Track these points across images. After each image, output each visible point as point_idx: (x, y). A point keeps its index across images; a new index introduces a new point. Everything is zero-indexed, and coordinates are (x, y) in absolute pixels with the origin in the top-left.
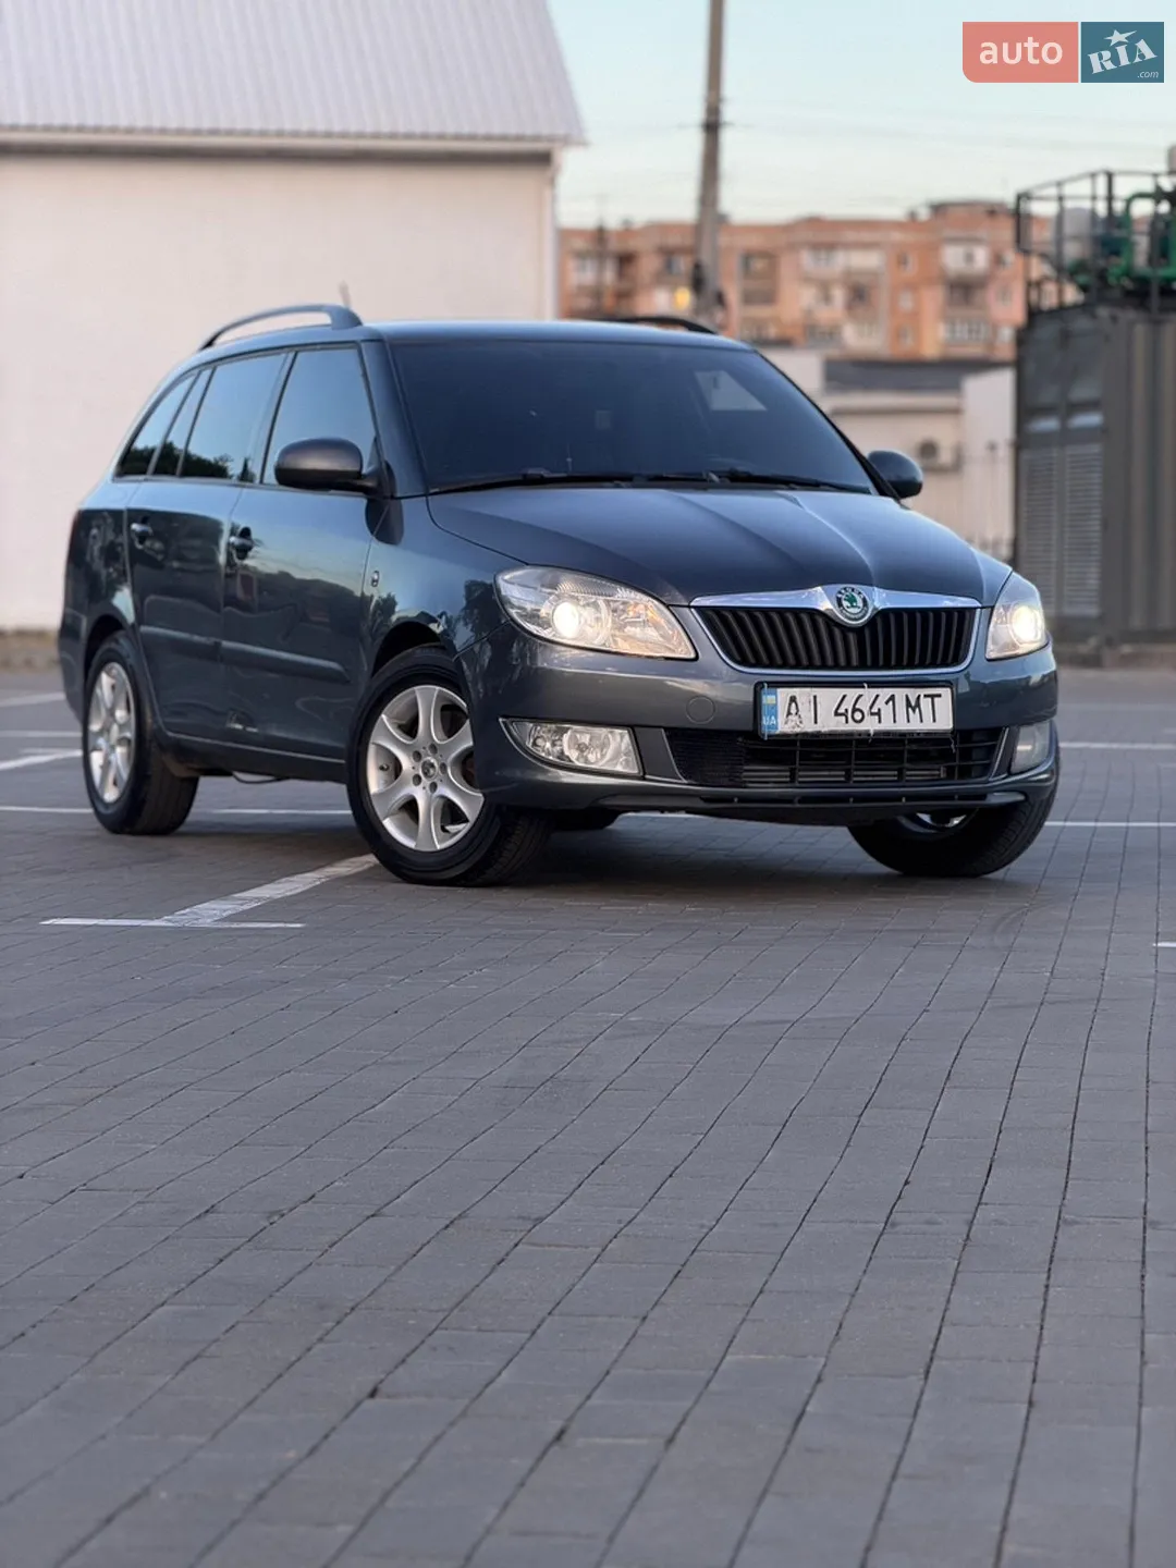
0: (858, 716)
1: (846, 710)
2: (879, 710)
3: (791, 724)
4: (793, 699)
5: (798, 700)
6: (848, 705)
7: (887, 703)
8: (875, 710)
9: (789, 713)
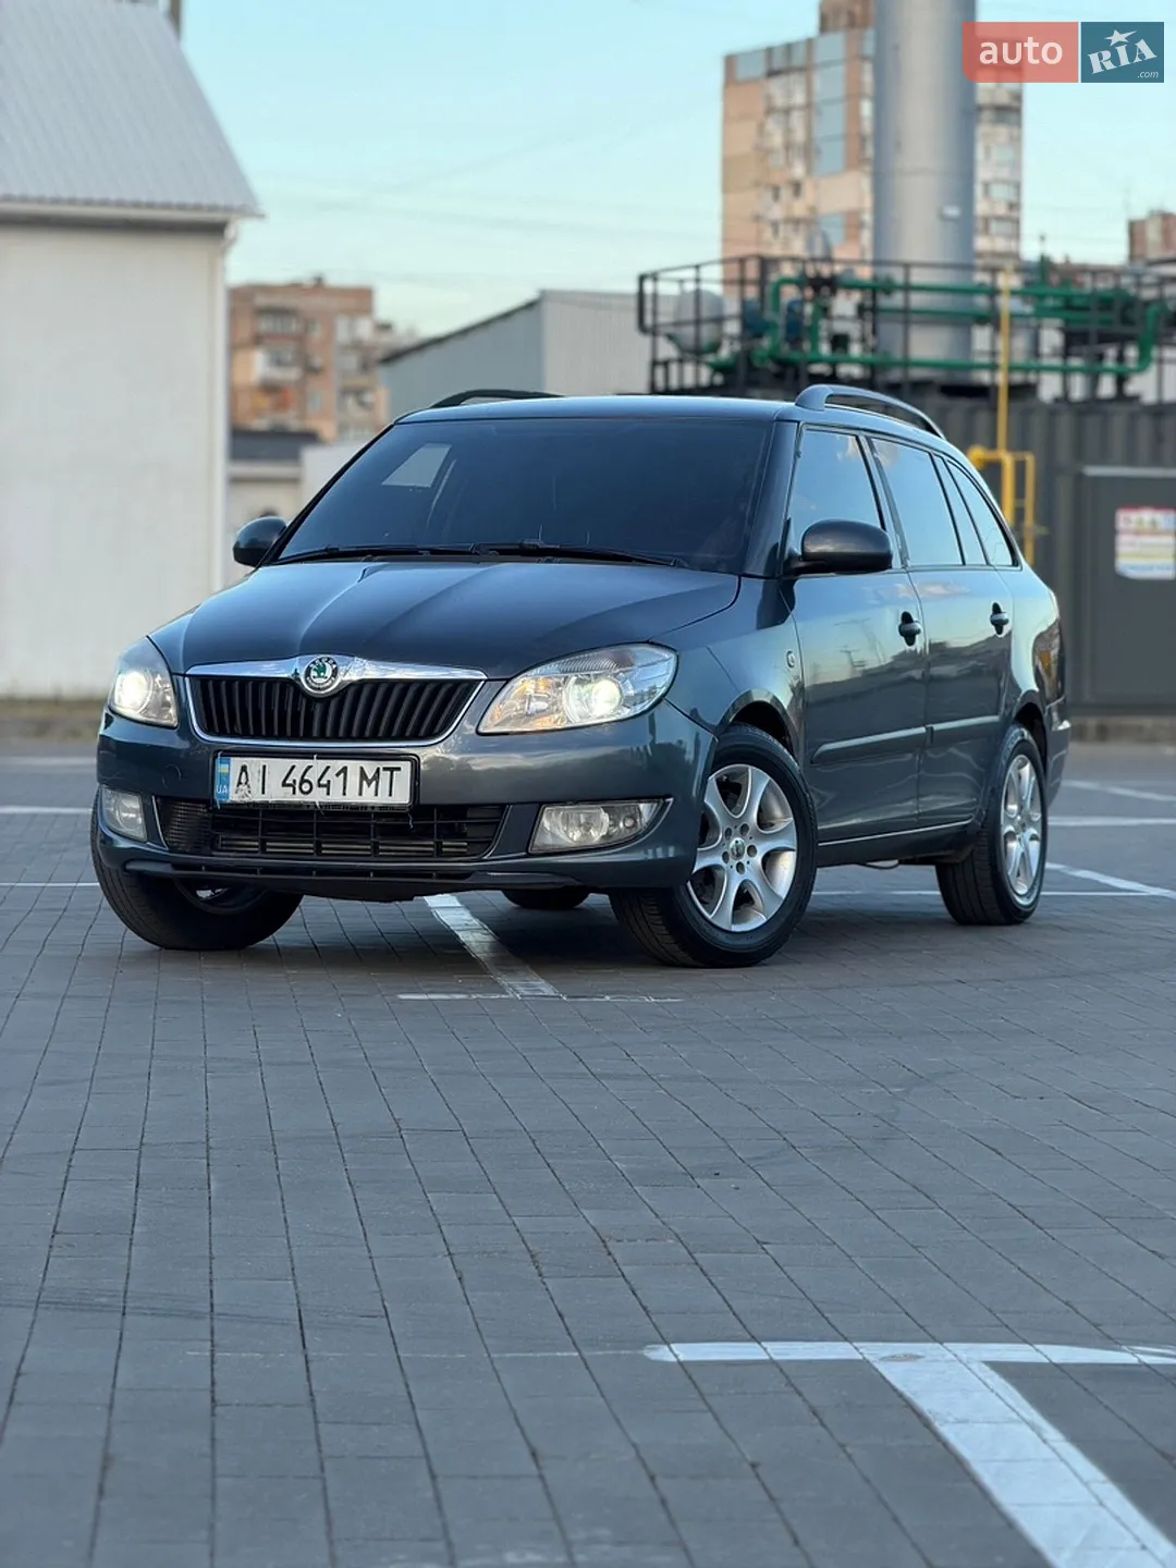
0: (306, 787)
1: (294, 781)
2: (329, 781)
3: (240, 793)
4: (244, 769)
5: (248, 770)
6: (296, 776)
7: (338, 775)
8: (324, 782)
9: (240, 783)
